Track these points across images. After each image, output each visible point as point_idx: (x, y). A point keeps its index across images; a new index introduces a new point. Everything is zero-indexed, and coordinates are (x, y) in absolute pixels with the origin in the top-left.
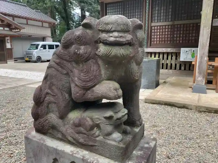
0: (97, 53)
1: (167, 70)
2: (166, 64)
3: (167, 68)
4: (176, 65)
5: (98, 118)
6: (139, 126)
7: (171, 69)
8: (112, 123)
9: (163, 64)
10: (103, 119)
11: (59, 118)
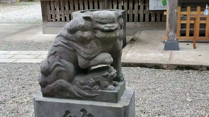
0: (96, 35)
1: (133, 23)
2: (132, 14)
3: (133, 21)
4: (144, 15)
5: (98, 77)
6: (122, 81)
7: (139, 21)
8: (108, 79)
9: (128, 15)
10: (102, 77)
11: (68, 82)
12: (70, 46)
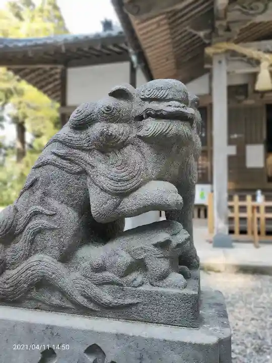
8: (168, 254)
10: (152, 248)
11: (59, 261)
12: (71, 161)
